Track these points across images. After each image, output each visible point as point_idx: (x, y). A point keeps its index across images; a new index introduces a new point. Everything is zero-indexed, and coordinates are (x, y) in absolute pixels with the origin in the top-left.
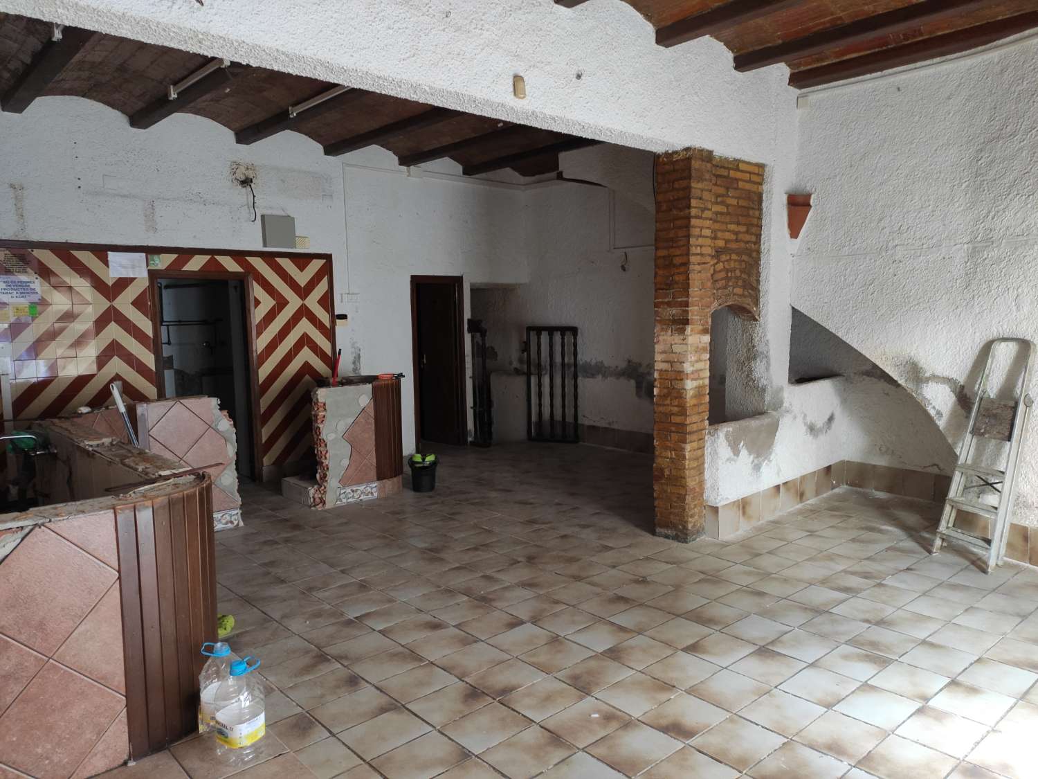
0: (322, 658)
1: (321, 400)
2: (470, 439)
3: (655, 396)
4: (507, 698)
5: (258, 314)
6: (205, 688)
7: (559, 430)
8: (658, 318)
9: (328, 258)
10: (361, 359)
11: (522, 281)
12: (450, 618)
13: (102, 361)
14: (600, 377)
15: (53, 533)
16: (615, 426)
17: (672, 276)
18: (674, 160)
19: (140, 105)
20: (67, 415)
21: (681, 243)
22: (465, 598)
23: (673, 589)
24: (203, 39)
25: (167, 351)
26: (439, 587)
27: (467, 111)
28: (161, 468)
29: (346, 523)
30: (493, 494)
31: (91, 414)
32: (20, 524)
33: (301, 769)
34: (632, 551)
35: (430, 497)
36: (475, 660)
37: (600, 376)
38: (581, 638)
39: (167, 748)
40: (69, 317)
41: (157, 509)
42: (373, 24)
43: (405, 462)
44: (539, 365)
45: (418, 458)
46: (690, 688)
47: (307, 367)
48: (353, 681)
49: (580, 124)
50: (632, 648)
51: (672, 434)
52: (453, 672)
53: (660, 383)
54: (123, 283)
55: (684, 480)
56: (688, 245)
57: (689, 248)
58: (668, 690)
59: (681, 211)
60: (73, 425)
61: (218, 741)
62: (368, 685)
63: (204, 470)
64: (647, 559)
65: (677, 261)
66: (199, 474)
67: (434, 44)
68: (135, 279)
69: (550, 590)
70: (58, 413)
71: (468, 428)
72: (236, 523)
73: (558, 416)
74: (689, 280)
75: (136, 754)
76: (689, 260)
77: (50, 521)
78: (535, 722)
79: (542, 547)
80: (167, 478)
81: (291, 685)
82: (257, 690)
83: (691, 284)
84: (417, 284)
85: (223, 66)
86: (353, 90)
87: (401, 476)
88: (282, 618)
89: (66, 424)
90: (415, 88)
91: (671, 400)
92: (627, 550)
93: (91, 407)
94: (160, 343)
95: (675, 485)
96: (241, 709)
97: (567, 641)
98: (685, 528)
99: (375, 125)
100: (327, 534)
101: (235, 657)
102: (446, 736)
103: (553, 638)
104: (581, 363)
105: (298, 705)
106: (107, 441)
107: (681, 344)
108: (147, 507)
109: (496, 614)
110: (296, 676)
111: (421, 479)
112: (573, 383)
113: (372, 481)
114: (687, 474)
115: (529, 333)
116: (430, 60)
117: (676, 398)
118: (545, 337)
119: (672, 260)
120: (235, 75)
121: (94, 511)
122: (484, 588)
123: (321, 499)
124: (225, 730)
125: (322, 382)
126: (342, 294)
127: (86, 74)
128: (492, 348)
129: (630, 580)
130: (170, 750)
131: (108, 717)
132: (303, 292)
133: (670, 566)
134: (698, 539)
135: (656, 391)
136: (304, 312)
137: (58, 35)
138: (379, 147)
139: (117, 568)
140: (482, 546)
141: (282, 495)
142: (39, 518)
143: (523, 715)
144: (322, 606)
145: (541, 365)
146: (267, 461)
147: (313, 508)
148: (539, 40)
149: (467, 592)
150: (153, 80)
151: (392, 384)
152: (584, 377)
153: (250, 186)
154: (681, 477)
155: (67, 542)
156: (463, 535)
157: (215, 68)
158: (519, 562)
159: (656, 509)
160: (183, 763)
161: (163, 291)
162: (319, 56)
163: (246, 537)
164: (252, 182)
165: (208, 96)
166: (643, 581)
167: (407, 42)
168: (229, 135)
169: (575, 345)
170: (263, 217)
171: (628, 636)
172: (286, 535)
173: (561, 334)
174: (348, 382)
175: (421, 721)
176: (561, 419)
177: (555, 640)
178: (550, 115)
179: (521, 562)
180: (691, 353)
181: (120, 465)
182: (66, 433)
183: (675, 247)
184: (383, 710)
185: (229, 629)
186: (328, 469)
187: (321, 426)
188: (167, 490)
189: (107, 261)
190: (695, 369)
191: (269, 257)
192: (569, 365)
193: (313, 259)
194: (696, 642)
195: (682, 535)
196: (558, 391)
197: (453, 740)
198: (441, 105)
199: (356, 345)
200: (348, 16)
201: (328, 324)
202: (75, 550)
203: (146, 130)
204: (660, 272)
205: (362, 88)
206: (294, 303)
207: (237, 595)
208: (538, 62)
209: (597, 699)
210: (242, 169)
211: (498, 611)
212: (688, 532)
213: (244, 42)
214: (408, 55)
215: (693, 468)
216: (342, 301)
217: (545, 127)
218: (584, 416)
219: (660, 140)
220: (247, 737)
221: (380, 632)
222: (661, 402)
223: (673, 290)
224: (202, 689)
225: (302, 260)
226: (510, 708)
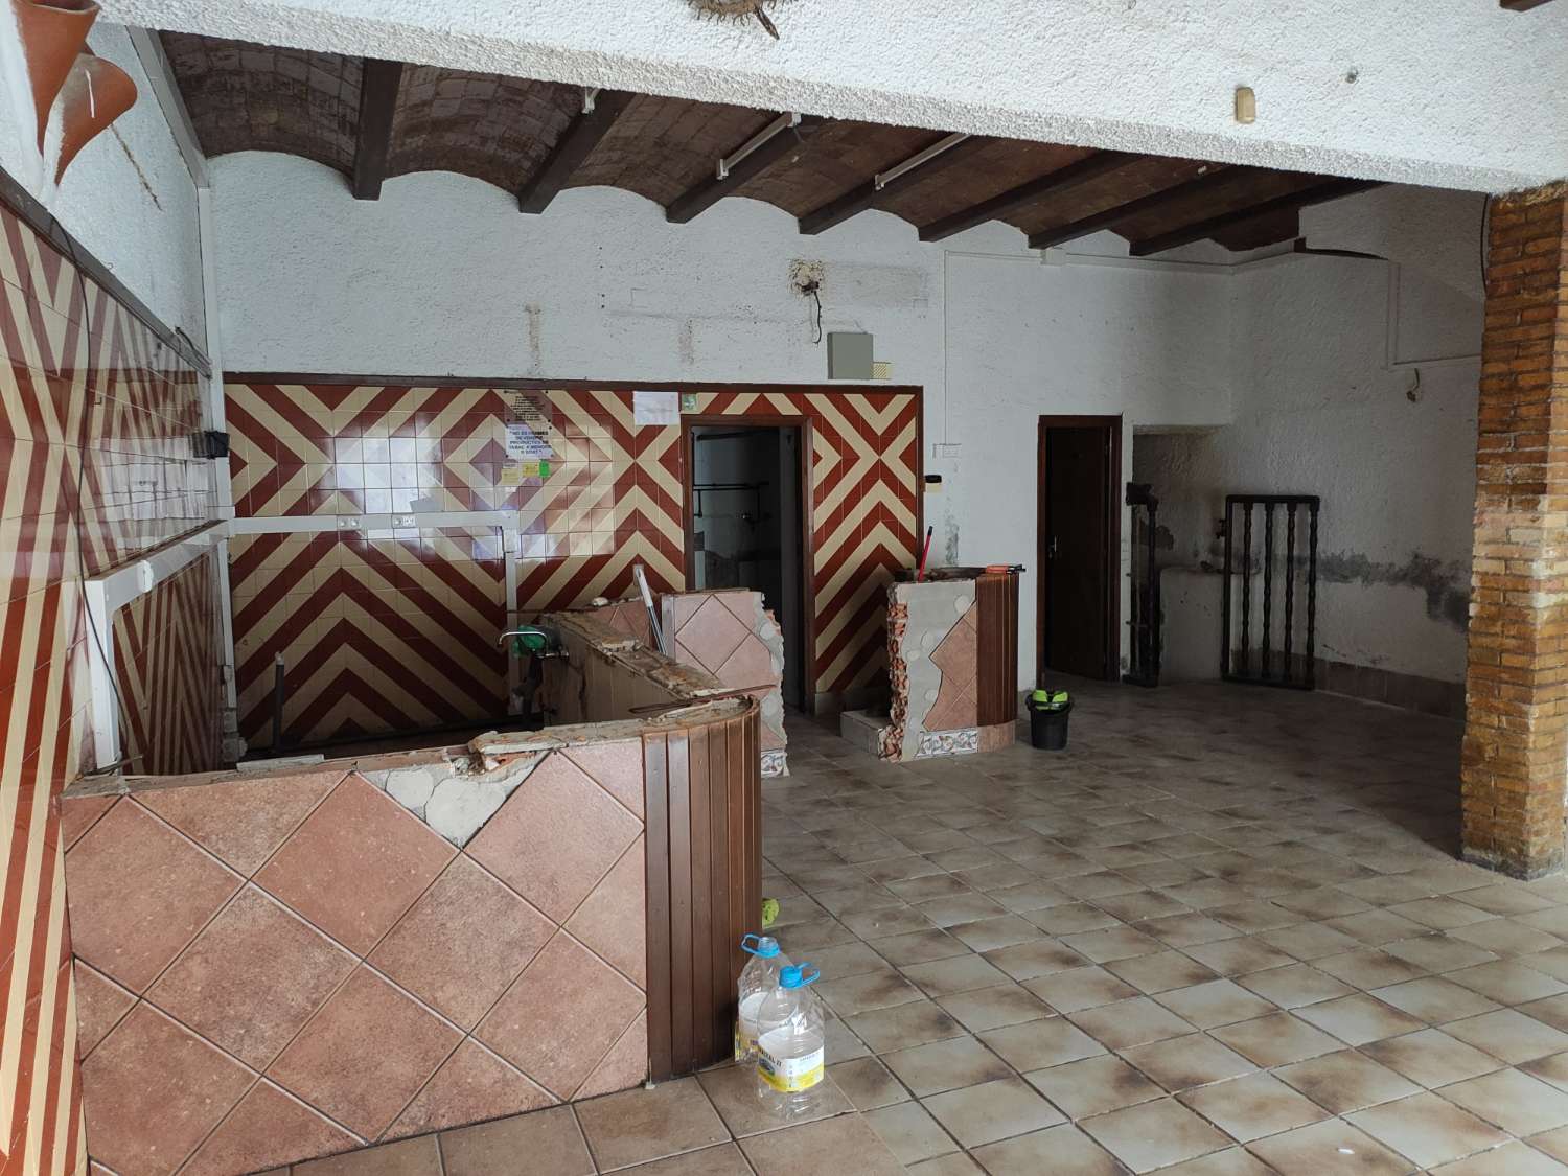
0: (898, 981)
1: (901, 601)
2: (1123, 672)
3: (1470, 617)
4: (1188, 1094)
5: (817, 475)
6: (745, 998)
7: (1277, 668)
8: (1482, 482)
9: (917, 391)
10: (959, 542)
11: (1223, 422)
12: (1095, 951)
13: (621, 536)
14: (1358, 581)
15: (570, 763)
16: (1385, 666)
17: (1515, 407)
18: (1528, 204)
19: (681, 190)
20: (580, 608)
21: (1538, 349)
22: (1117, 923)
23: (1497, 958)
24: (774, 87)
25: (699, 525)
26: (1073, 899)
27: (1153, 153)
28: (696, 686)
29: (931, 785)
30: (1162, 763)
31: (608, 608)
32: (534, 746)
33: (873, 1141)
34: (1417, 883)
35: (1059, 758)
36: (1137, 1023)
37: (1359, 579)
38: (1316, 1017)
39: (693, 1074)
40: (584, 478)
41: (694, 742)
42: (1014, 35)
43: (1021, 701)
44: (1246, 558)
45: (1042, 696)
46: (1532, 1136)
47: (881, 553)
48: (944, 1024)
49: (1349, 157)
50: (1416, 1048)
51: (1503, 686)
52: (1098, 1038)
53: (1483, 596)
54: (651, 433)
55: (1524, 769)
56: (1550, 353)
57: (1552, 356)
58: (1489, 1132)
59: (1537, 294)
60: (588, 621)
61: (760, 1076)
62: (965, 1033)
63: (751, 693)
64: (1445, 899)
65: (1525, 381)
66: (744, 698)
67: (1106, 53)
68: (665, 426)
69: (1264, 930)
70: (567, 605)
71: (1122, 654)
72: (779, 770)
73: (1277, 642)
74: (1549, 414)
75: (655, 1075)
76: (1551, 380)
77: (567, 746)
78: (1238, 1142)
79: (1246, 856)
80: (704, 700)
81: (855, 1013)
82: (815, 1014)
83: (1553, 422)
84: (1048, 429)
85: (791, 125)
86: (973, 138)
87: (1013, 722)
88: (841, 914)
89: (579, 619)
90: (1072, 125)
91: (1503, 626)
92: (1405, 879)
93: (608, 598)
94: (691, 515)
95: (1504, 776)
96: (792, 1036)
97: (1294, 1019)
98: (1522, 852)
99: (996, 188)
100: (902, 798)
101: (785, 961)
102: (1088, 1134)
103: (1273, 1010)
104: (1323, 555)
105: (864, 1044)
106: (628, 644)
107: (1527, 528)
108: (681, 739)
109: (1170, 955)
110: (863, 1001)
111: (1045, 730)
112: (1307, 590)
113: (970, 726)
114: (1531, 758)
115: (1231, 507)
116: (1101, 79)
117: (1514, 623)
118: (1258, 513)
119: (1516, 379)
120: (805, 136)
121: (617, 737)
122: (1147, 912)
123: (895, 746)
124: (772, 1064)
125: (903, 575)
126: (935, 445)
127: (615, 156)
128: (1166, 530)
129: (1414, 932)
130: (697, 1078)
131: (624, 1017)
132: (880, 443)
133: (1491, 916)
134: (1548, 876)
135: (1473, 610)
136: (880, 472)
137: (589, 105)
138: (1000, 222)
139: (643, 818)
140: (1144, 843)
141: (840, 735)
142: (554, 741)
143: (1215, 1126)
144: (899, 904)
145: (1249, 558)
146: (822, 685)
147: (883, 759)
148: (1283, 25)
149: (1120, 915)
150: (698, 154)
151: (1006, 581)
152: (1328, 580)
153: (816, 293)
154: (1519, 763)
155: (586, 777)
156: (1110, 822)
157: (781, 128)
158: (1208, 877)
159: (1465, 814)
160: (713, 1099)
161: (696, 442)
162: (935, 93)
163: (793, 792)
164: (817, 287)
165: (765, 171)
166: (1438, 936)
167: (1066, 56)
168: (790, 222)
169: (1314, 527)
170: (830, 335)
171: (1408, 1026)
172: (846, 794)
173: (1289, 510)
174: (939, 576)
175: (1048, 1104)
176: (1283, 649)
177: (1273, 1015)
178: (1297, 146)
179: (1211, 877)
180: (1548, 545)
181: (646, 678)
182: (579, 631)
183: (1523, 357)
184: (989, 1076)
185: (771, 918)
186: (906, 703)
187: (899, 639)
188: (705, 717)
189: (632, 404)
190: (1553, 573)
191: (835, 393)
192: (1301, 561)
193: (896, 394)
194: (1544, 1059)
195: (1516, 865)
196: (1279, 601)
197: (1099, 1144)
198: (1111, 148)
199: (953, 522)
200: (978, 27)
201: (913, 490)
202: (595, 787)
203: (686, 224)
204: (1492, 402)
205: (990, 134)
206: (867, 458)
207: (781, 872)
208: (1280, 62)
209: (1349, 1123)
210: (806, 270)
211: (1173, 951)
212: (1529, 860)
213: (829, 85)
214: (1064, 75)
215: (1546, 749)
216: (934, 456)
217: (1286, 166)
218: (1325, 646)
219: (1503, 172)
220: (800, 1078)
221: (981, 955)
222: (1483, 629)
223: (1517, 433)
224: (741, 999)
225: (880, 395)
226: (1194, 1111)
